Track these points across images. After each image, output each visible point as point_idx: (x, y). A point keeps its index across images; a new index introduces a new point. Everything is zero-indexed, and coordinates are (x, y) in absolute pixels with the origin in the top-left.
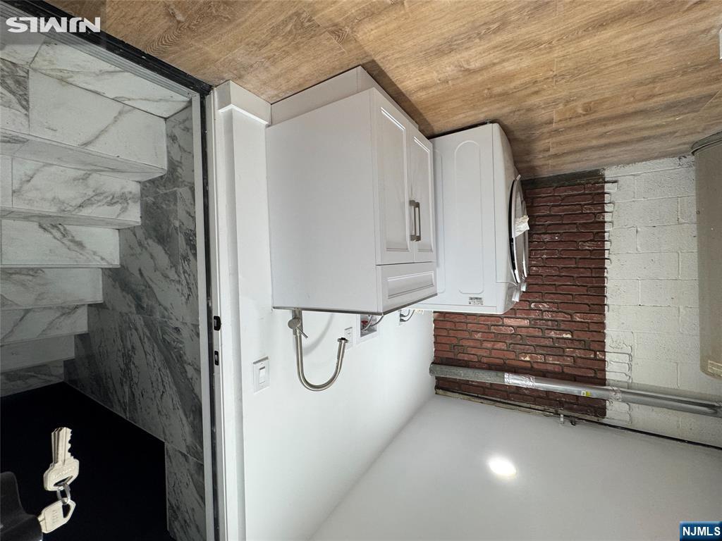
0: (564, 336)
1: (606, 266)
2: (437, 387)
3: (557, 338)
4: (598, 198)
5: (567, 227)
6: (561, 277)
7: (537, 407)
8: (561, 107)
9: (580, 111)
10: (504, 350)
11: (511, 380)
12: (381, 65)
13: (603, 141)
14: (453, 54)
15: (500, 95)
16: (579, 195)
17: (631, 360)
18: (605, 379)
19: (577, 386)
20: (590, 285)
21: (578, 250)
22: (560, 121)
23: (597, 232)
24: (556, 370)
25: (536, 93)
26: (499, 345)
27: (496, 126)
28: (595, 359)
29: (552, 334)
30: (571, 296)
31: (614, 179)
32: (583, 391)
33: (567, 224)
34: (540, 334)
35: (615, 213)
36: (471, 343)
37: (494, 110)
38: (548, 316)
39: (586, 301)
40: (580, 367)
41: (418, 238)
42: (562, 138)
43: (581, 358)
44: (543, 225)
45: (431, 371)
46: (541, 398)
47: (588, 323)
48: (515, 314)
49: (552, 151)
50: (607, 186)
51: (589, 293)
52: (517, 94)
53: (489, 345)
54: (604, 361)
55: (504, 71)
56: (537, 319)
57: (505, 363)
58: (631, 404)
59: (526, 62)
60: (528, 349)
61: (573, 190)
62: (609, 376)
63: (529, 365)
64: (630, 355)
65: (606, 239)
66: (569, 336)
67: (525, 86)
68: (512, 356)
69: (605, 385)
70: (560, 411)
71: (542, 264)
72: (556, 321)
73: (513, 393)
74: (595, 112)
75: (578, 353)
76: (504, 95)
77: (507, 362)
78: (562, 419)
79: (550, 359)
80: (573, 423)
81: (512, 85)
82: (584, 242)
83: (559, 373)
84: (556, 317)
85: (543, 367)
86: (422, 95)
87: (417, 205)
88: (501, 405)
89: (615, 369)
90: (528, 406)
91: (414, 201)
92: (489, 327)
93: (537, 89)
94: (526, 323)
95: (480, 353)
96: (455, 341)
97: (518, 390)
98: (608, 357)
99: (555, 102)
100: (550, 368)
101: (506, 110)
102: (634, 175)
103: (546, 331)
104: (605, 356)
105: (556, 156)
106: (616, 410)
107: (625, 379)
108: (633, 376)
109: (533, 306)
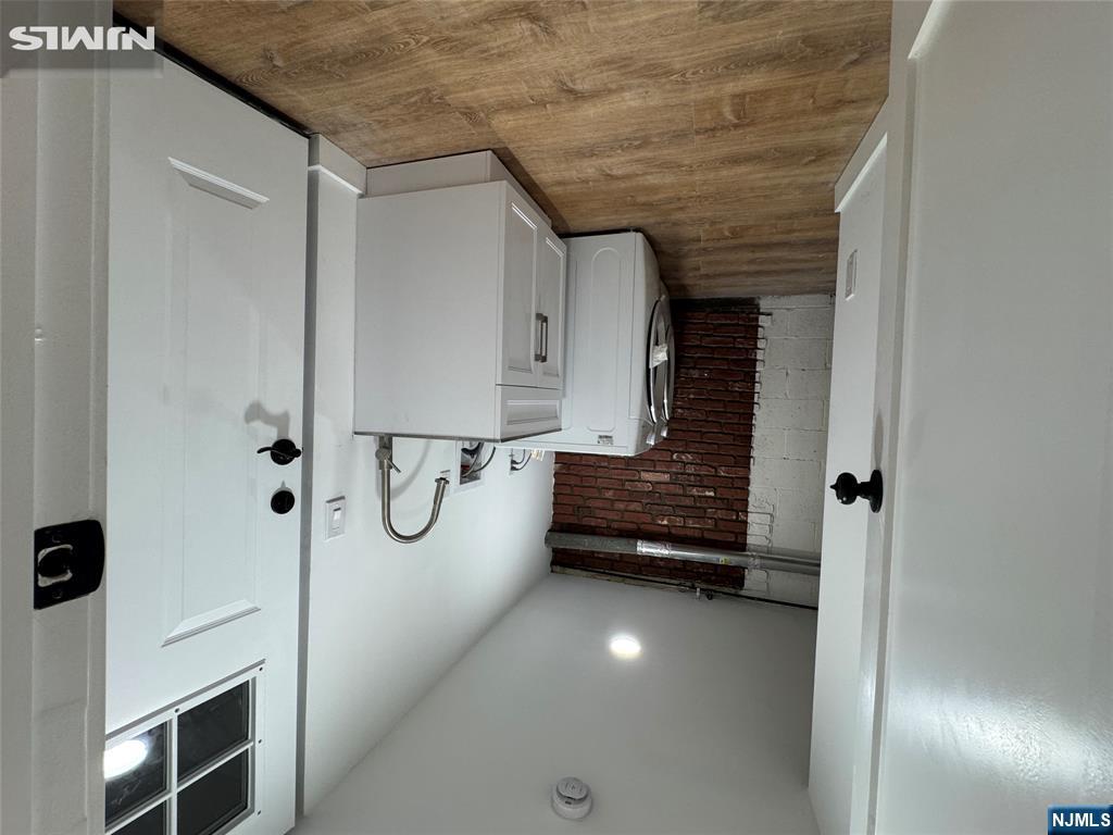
0: (707, 494)
1: (755, 411)
2: (554, 563)
3: (699, 496)
4: (751, 331)
5: (717, 362)
6: (708, 422)
7: (673, 581)
8: (707, 226)
9: (727, 233)
10: (639, 512)
11: (644, 548)
12: (515, 153)
13: (753, 268)
14: (594, 158)
15: (643, 204)
16: (733, 325)
17: (772, 522)
18: (746, 544)
19: (715, 553)
20: (737, 433)
21: (727, 390)
22: (708, 240)
23: (746, 370)
24: (696, 535)
25: (681, 209)
26: (634, 506)
27: (640, 235)
28: (737, 521)
29: (694, 491)
30: (716, 446)
31: (768, 311)
32: (721, 558)
33: (718, 359)
34: (681, 492)
35: (767, 350)
36: (599, 504)
37: (637, 218)
38: (691, 470)
39: (732, 452)
40: (722, 531)
41: (544, 359)
42: (712, 258)
43: (722, 519)
44: (692, 357)
45: (547, 540)
46: (679, 569)
47: (732, 478)
48: (655, 467)
49: (703, 271)
50: (761, 318)
51: (736, 443)
52: (662, 207)
53: (621, 506)
54: (746, 523)
55: (646, 183)
56: (678, 474)
57: (639, 529)
58: (771, 572)
59: (669, 179)
60: (667, 510)
61: (726, 318)
62: (750, 540)
63: (666, 530)
64: (772, 515)
65: (757, 380)
66: (712, 494)
67: (670, 201)
68: (648, 519)
69: (744, 550)
70: (697, 585)
71: (689, 406)
72: (699, 475)
73: (646, 566)
74: (741, 237)
75: (720, 514)
76: (648, 206)
77: (642, 526)
78: (698, 594)
79: (690, 523)
80: (710, 597)
81: (656, 198)
82: (735, 382)
83: (699, 539)
84: (700, 470)
85: (682, 532)
86: (558, 190)
87: (545, 320)
88: (632, 581)
89: (756, 533)
90: (663, 580)
91: (541, 315)
92: (622, 482)
93: (681, 206)
94: (666, 477)
95: (611, 516)
96: (580, 502)
97: (652, 560)
98: (751, 518)
99: (701, 221)
100: (689, 533)
101: (652, 220)
102: (788, 309)
103: (689, 488)
104: (747, 516)
105: (707, 276)
106: (755, 580)
107: (765, 542)
108: (773, 539)
109: (675, 457)
